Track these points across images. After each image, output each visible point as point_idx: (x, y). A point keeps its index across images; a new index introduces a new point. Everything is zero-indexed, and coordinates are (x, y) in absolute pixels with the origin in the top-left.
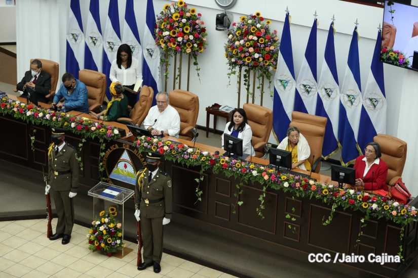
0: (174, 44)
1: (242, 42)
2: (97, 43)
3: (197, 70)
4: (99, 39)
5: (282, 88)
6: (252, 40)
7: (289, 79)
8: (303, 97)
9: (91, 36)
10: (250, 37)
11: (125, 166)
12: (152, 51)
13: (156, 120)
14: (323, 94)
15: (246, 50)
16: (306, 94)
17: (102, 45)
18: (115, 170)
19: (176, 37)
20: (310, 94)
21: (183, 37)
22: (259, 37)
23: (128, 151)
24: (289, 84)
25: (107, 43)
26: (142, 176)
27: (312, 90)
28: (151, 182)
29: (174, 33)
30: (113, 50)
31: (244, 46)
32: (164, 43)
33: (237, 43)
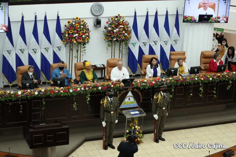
0: (81, 39)
1: (117, 29)
2: (25, 52)
3: (85, 50)
4: (26, 49)
5: (133, 47)
6: (122, 27)
7: (136, 42)
8: (143, 48)
9: (20, 49)
10: (121, 26)
11: (129, 99)
12: (61, 47)
13: (124, 74)
14: (152, 44)
15: (122, 32)
16: (144, 46)
17: (27, 52)
18: (123, 103)
19: (82, 36)
20: (146, 46)
21: (84, 35)
22: (123, 25)
23: (131, 91)
24: (136, 44)
25: (32, 50)
26: (160, 97)
27: (147, 44)
28: (165, 99)
29: (79, 34)
30: (36, 53)
31: (119, 31)
32: (75, 40)
33: (115, 31)
